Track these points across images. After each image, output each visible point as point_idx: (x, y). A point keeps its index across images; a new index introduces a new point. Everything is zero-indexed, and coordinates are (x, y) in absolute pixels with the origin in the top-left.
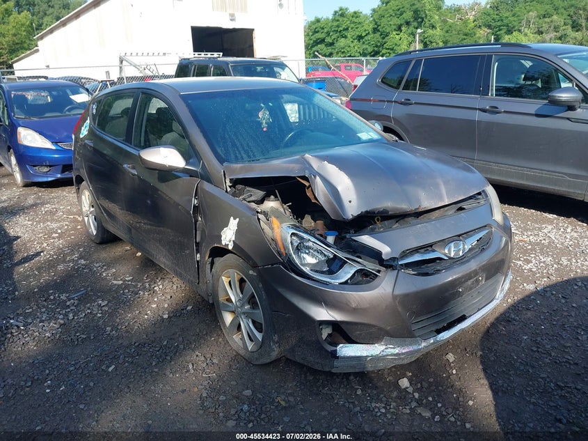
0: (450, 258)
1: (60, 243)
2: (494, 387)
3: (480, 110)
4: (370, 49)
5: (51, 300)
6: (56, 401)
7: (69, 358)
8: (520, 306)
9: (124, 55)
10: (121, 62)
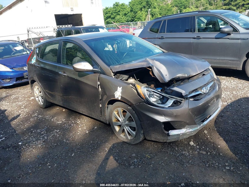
0: (204, 93)
1: (26, 110)
2: (225, 140)
3: (193, 38)
4: (130, 19)
5: (33, 133)
6: (55, 170)
7: (53, 153)
8: (224, 110)
9: (29, 28)
10: (28, 32)
